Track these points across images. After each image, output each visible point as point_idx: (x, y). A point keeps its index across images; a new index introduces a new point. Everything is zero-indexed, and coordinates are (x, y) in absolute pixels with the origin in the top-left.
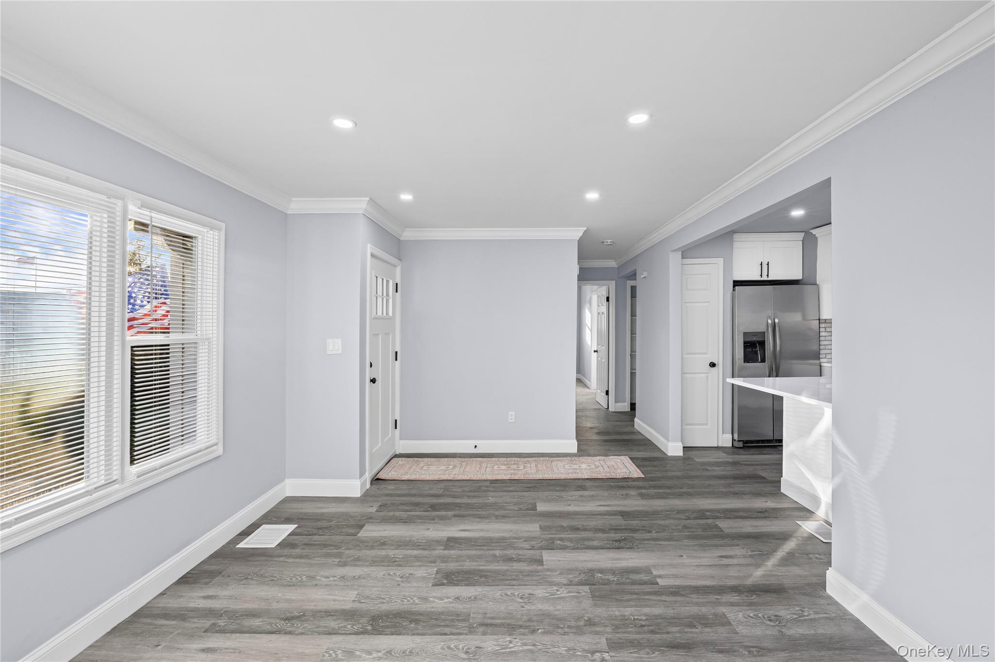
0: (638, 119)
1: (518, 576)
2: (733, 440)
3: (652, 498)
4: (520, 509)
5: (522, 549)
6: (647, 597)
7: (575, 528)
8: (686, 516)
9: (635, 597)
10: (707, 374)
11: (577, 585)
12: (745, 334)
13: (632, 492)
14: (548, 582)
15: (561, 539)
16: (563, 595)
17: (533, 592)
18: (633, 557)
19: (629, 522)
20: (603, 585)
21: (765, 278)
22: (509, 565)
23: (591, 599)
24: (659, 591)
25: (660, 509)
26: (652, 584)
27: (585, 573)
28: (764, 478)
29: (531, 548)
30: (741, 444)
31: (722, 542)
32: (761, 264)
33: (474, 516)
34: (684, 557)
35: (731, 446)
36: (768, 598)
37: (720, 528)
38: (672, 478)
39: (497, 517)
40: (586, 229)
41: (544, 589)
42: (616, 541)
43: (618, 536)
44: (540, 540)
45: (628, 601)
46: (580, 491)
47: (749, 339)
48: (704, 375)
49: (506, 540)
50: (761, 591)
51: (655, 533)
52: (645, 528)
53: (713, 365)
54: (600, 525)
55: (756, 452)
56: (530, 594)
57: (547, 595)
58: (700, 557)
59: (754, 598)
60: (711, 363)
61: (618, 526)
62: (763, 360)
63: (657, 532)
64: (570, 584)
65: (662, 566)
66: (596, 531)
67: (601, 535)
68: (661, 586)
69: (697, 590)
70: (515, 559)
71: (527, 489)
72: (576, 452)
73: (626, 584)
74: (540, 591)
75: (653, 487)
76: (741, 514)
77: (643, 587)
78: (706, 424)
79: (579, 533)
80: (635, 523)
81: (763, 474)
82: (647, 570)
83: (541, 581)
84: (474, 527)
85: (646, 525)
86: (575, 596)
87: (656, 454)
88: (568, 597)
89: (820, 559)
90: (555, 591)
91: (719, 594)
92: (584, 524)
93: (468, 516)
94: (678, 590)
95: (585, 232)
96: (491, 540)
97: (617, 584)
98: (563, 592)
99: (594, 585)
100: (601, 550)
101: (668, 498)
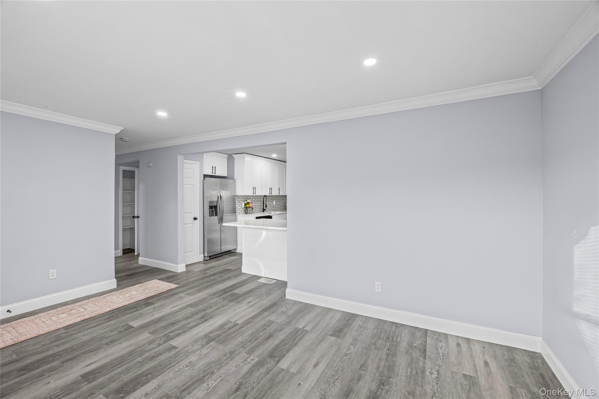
0: (241, 95)
1: (170, 360)
2: (205, 257)
3: (194, 294)
4: (121, 332)
5: (153, 348)
6: (240, 330)
7: (172, 324)
8: (219, 295)
9: (236, 333)
10: (192, 224)
11: (207, 345)
12: (210, 202)
13: (182, 295)
14: (191, 352)
15: (172, 332)
16: (206, 352)
17: (190, 361)
18: (217, 320)
19: (197, 308)
20: (218, 337)
21: (214, 174)
22: (156, 360)
23: (220, 345)
24: (242, 326)
25: (204, 297)
26: (237, 325)
27: (204, 338)
28: (230, 270)
29: (159, 345)
30: (208, 258)
31: (242, 298)
32: (213, 167)
33: (84, 353)
34: (236, 309)
35: (203, 260)
36: (275, 308)
37: (237, 294)
38: (193, 282)
39: (107, 344)
40: (123, 128)
41: (194, 356)
42: (201, 318)
43: (200, 316)
44: (159, 339)
45: (236, 336)
46: (149, 306)
47: (211, 205)
48: (191, 225)
49: (135, 351)
50: (271, 307)
51: (214, 307)
52: (208, 307)
53: (195, 219)
54: (184, 316)
55: (216, 260)
56: (189, 363)
57: (198, 357)
58: (242, 307)
59: (272, 310)
60: (194, 218)
61: (194, 312)
62: (216, 215)
63: (215, 306)
64: (203, 346)
65: (232, 317)
66: (185, 319)
67: (191, 319)
68: (241, 323)
69: (254, 317)
70: (156, 355)
71: (108, 320)
72: (116, 287)
73: (227, 331)
74: (193, 358)
75: (190, 289)
76: (238, 285)
77: (235, 328)
78: (192, 251)
79: (178, 324)
80: (200, 307)
81: (229, 268)
82: (228, 322)
83: (187, 354)
84: (96, 359)
85: (207, 306)
86: (212, 349)
87: (170, 274)
88: (210, 351)
89: (275, 289)
90: (200, 353)
91: (261, 315)
92: (175, 319)
93: (78, 356)
94: (247, 322)
95: (122, 130)
96: (122, 357)
97: (224, 333)
98: (205, 351)
99: (215, 339)
100: (199, 325)
101: (203, 291)
